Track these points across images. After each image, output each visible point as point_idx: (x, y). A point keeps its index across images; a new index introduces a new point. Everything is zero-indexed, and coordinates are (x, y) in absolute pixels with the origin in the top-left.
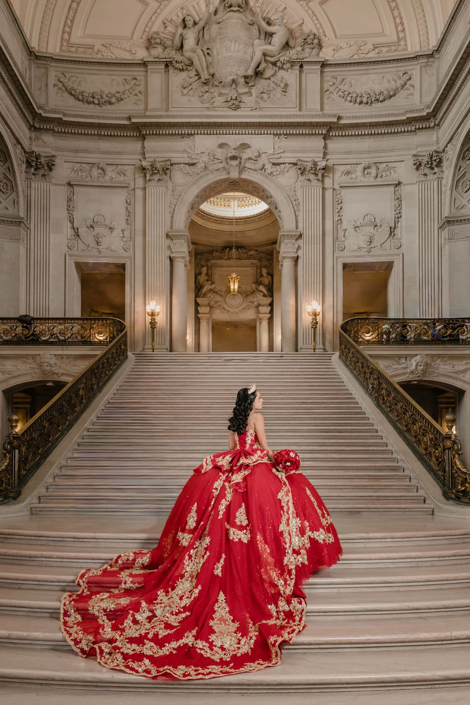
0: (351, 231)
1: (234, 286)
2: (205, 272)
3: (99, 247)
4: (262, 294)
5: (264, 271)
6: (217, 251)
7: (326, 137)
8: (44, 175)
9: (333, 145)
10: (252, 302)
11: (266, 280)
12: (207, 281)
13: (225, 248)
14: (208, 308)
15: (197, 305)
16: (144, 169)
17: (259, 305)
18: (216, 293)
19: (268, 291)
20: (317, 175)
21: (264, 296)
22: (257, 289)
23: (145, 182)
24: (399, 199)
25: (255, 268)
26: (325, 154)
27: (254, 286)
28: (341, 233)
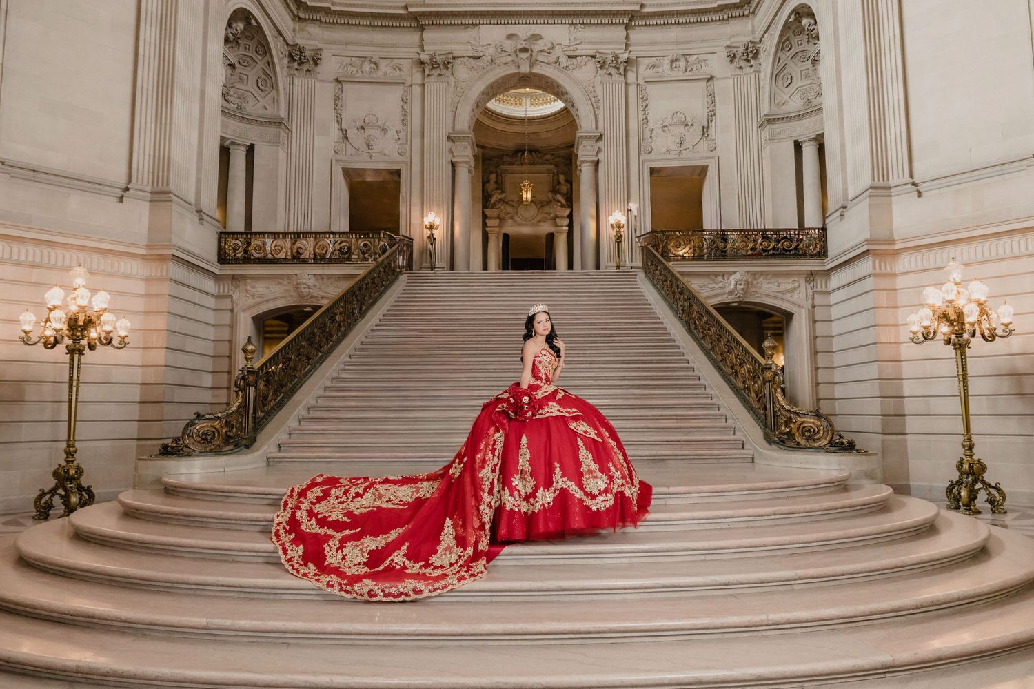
0: (658, 131)
1: (527, 195)
2: (494, 179)
3: (370, 151)
4: (559, 204)
5: (562, 178)
6: (507, 155)
7: (627, 27)
8: (308, 70)
9: (635, 35)
10: (549, 214)
11: (564, 189)
12: (497, 189)
13: (517, 151)
14: (498, 221)
15: (485, 217)
16: (422, 63)
17: (556, 217)
18: (507, 203)
19: (566, 200)
20: (618, 69)
21: (562, 206)
22: (554, 198)
23: (424, 78)
24: (712, 95)
25: (552, 175)
26: (627, 45)
27: (550, 195)
28: (647, 134)
